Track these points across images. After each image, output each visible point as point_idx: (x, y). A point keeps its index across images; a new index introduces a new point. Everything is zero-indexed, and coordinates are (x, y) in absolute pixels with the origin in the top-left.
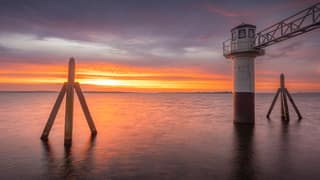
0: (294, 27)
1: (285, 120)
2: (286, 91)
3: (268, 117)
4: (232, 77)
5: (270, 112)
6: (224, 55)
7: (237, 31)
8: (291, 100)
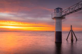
0: (73, 9)
1: (72, 40)
2: (72, 31)
3: (67, 40)
4: (55, 26)
5: (67, 38)
6: (52, 18)
7: (56, 10)
8: (74, 34)
